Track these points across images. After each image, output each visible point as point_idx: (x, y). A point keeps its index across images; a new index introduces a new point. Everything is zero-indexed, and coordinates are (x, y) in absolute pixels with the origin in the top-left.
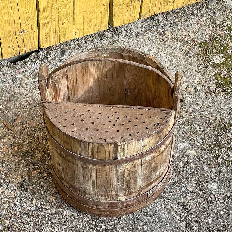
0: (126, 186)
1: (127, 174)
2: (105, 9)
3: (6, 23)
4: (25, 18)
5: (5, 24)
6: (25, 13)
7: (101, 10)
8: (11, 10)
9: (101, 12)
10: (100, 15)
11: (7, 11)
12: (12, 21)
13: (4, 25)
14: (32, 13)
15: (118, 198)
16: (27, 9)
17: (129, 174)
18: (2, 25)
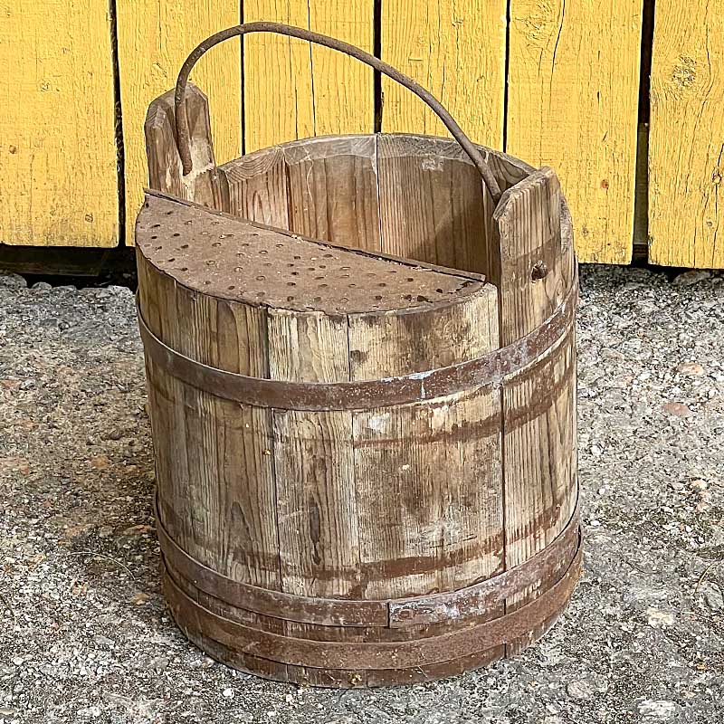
0: (305, 524)
1: (305, 466)
2: (621, 174)
3: (269, 111)
4: (333, 115)
5: (265, 116)
6: (333, 93)
7: (604, 177)
8: (288, 66)
9: (605, 184)
10: (601, 193)
11: (275, 68)
12: (288, 111)
13: (262, 117)
14: (358, 103)
15: (284, 579)
16: (340, 82)
17: (313, 468)
18: (256, 114)
